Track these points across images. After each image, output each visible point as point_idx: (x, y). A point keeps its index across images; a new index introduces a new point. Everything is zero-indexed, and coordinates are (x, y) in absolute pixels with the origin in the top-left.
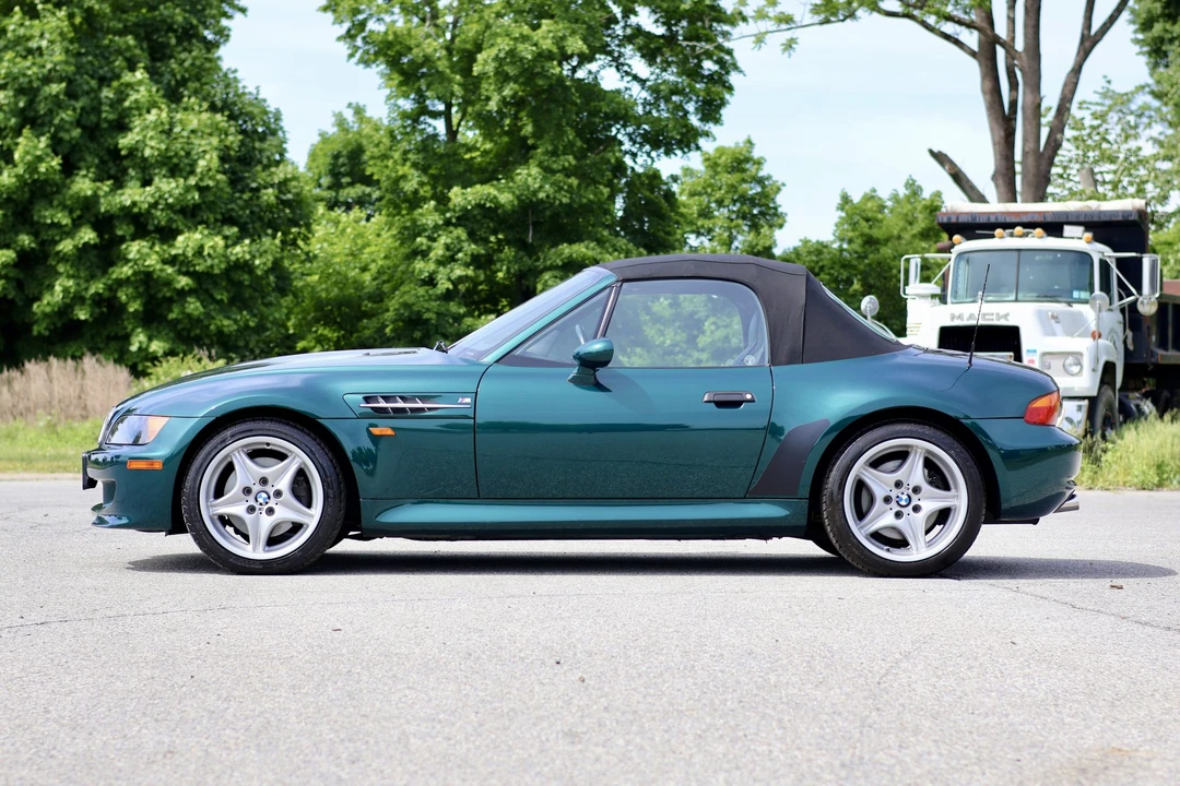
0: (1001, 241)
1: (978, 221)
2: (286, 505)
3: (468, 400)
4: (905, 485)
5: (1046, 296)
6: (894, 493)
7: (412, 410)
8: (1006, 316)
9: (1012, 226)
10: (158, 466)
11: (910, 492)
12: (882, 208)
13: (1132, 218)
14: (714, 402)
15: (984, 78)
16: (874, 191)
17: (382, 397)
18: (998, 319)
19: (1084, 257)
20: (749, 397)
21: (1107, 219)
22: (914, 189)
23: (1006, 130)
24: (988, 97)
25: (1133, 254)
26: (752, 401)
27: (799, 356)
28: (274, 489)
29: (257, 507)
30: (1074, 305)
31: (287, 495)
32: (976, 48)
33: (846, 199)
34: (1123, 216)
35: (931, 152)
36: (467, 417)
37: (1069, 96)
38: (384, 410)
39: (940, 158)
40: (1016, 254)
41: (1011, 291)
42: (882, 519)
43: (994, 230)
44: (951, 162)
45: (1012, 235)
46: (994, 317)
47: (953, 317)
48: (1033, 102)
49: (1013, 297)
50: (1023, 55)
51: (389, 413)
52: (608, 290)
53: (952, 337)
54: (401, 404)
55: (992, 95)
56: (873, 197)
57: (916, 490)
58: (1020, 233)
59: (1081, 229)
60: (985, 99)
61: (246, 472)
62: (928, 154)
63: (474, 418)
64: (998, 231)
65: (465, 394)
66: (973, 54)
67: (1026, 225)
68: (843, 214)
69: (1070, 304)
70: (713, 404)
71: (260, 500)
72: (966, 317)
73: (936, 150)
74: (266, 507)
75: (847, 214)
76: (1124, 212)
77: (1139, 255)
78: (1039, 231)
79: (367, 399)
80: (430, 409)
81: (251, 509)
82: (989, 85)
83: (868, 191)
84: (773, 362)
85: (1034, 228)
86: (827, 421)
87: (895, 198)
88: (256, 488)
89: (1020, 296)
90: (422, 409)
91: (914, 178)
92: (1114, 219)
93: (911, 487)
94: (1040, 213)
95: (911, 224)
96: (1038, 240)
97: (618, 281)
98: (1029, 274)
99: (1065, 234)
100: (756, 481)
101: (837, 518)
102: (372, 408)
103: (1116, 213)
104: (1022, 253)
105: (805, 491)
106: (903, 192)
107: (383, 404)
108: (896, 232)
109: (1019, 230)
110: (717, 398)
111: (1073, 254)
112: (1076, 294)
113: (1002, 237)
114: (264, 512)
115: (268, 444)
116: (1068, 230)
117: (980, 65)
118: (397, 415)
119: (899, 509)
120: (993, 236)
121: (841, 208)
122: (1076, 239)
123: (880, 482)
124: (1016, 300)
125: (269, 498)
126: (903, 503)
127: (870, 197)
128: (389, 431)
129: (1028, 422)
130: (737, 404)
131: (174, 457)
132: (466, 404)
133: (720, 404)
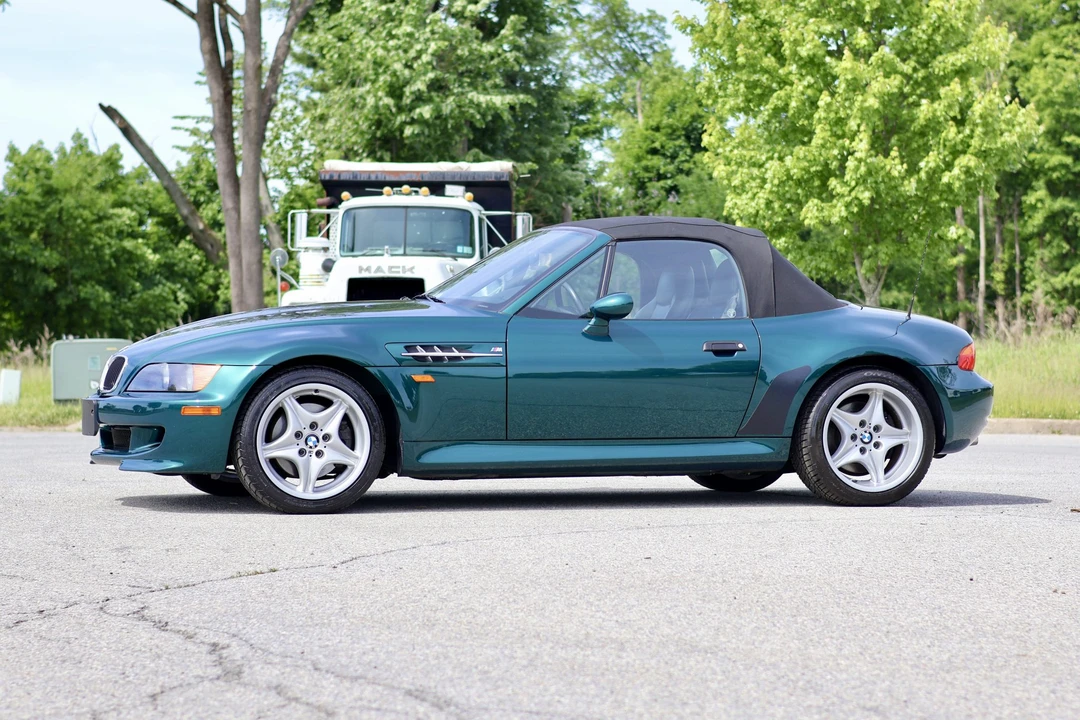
0: (388, 198)
1: (359, 179)
2: (334, 448)
3: (500, 349)
4: (868, 424)
5: (433, 251)
6: (859, 431)
7: (450, 358)
8: (411, 269)
9: (399, 184)
10: (215, 412)
11: (872, 430)
12: (49, 159)
13: (504, 179)
14: (712, 351)
15: (203, 38)
16: (41, 142)
17: (438, 346)
18: (404, 272)
19: (466, 215)
20: (740, 346)
21: (480, 179)
22: (80, 142)
23: (225, 89)
24: (207, 57)
25: (508, 213)
26: (743, 350)
27: (771, 310)
28: (323, 433)
29: (308, 450)
30: (459, 259)
31: (335, 439)
32: (194, 9)
33: (13, 151)
34: (496, 177)
35: (101, 106)
36: (499, 365)
37: (282, 58)
38: (423, 359)
39: (110, 112)
40: (403, 210)
41: (400, 246)
42: (849, 454)
43: (382, 188)
44: (121, 118)
45: (400, 193)
46: (400, 270)
47: (361, 269)
48: (255, 63)
49: (401, 251)
50: (245, 18)
51: (428, 361)
52: (604, 249)
53: (360, 289)
54: (439, 353)
55: (211, 55)
56: (39, 149)
57: (877, 428)
58: (408, 192)
59: (461, 189)
60: (204, 59)
61: (299, 416)
62: (98, 108)
63: (506, 366)
64: (387, 189)
65: (497, 343)
66: (192, 15)
67: (412, 184)
68: (11, 165)
69: (455, 258)
70: (711, 353)
71: (311, 444)
72: (373, 269)
73: (106, 105)
74: (315, 450)
75: (16, 164)
76: (496, 173)
77: (513, 213)
78: (425, 190)
79: (409, 348)
80: (465, 358)
81: (302, 452)
82: (208, 45)
83: (35, 142)
84: (752, 314)
85: (420, 187)
86: (808, 368)
87: (61, 150)
88: (307, 432)
89: (408, 251)
90: (458, 358)
91: (81, 131)
92: (487, 179)
93: (872, 426)
94: (418, 172)
95: (90, 175)
96: (424, 198)
97: (612, 241)
98: (416, 230)
99: (447, 194)
100: (745, 422)
101: (818, 454)
102: (413, 356)
103: (489, 174)
104: (409, 210)
105: (790, 433)
106: (69, 145)
107: (422, 353)
108: (74, 183)
109: (406, 188)
110: (714, 348)
111: (453, 212)
112: (460, 249)
113: (389, 195)
114: (314, 455)
115: (316, 391)
116: (449, 189)
117: (199, 25)
118: (436, 363)
119: (863, 445)
120: (381, 194)
121: (9, 158)
122: (457, 198)
123: (847, 421)
124: (405, 254)
125: (318, 441)
126: (866, 440)
127: (37, 149)
128: (429, 378)
129: (961, 367)
130: (731, 353)
131: (233, 403)
132: (498, 353)
133: (717, 353)
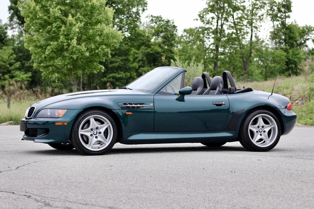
3: (152, 104)
4: (260, 126)
7: (137, 107)
10: (66, 124)
14: (215, 104)
20: (224, 103)
29: (93, 135)
36: (152, 109)
38: (129, 107)
51: (131, 108)
52: (182, 73)
54: (134, 105)
57: (263, 127)
61: (93, 123)
63: (154, 109)
65: (151, 102)
79: (124, 104)
80: (142, 107)
86: (244, 110)
90: (140, 107)
97: (184, 71)
100: (225, 126)
102: (126, 106)
105: (238, 129)
107: (129, 105)
118: (133, 109)
125: (93, 133)
128: (131, 113)
129: (288, 109)
130: (221, 105)
131: (71, 121)
132: (151, 105)
133: (217, 105)
